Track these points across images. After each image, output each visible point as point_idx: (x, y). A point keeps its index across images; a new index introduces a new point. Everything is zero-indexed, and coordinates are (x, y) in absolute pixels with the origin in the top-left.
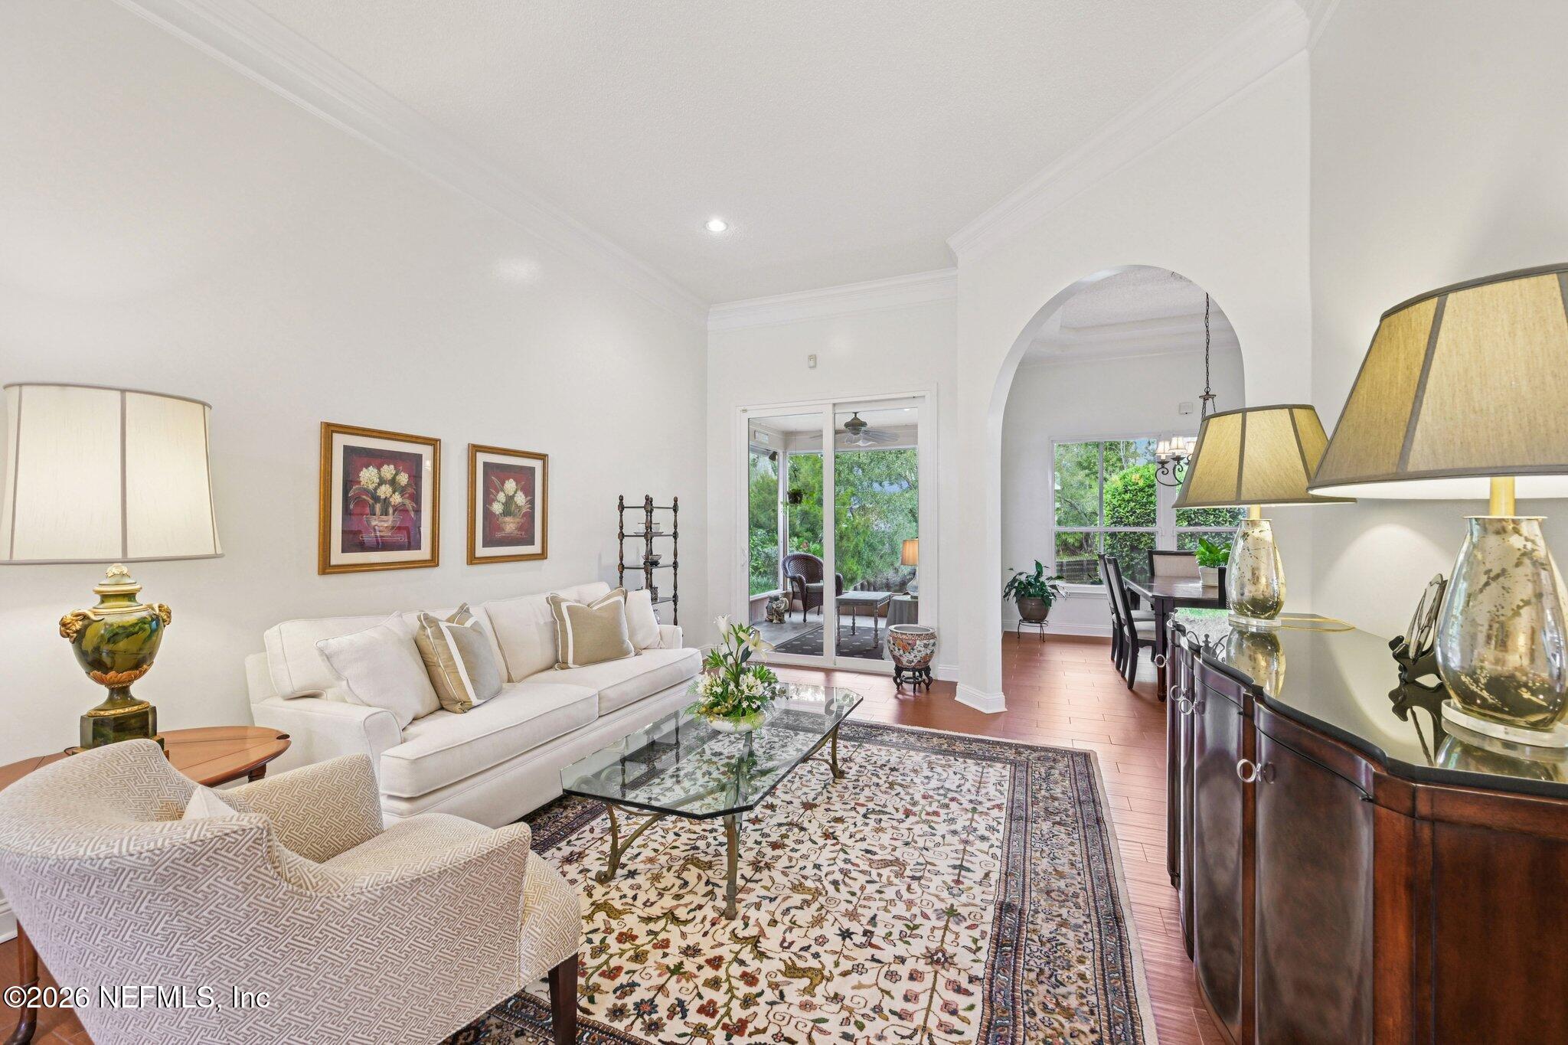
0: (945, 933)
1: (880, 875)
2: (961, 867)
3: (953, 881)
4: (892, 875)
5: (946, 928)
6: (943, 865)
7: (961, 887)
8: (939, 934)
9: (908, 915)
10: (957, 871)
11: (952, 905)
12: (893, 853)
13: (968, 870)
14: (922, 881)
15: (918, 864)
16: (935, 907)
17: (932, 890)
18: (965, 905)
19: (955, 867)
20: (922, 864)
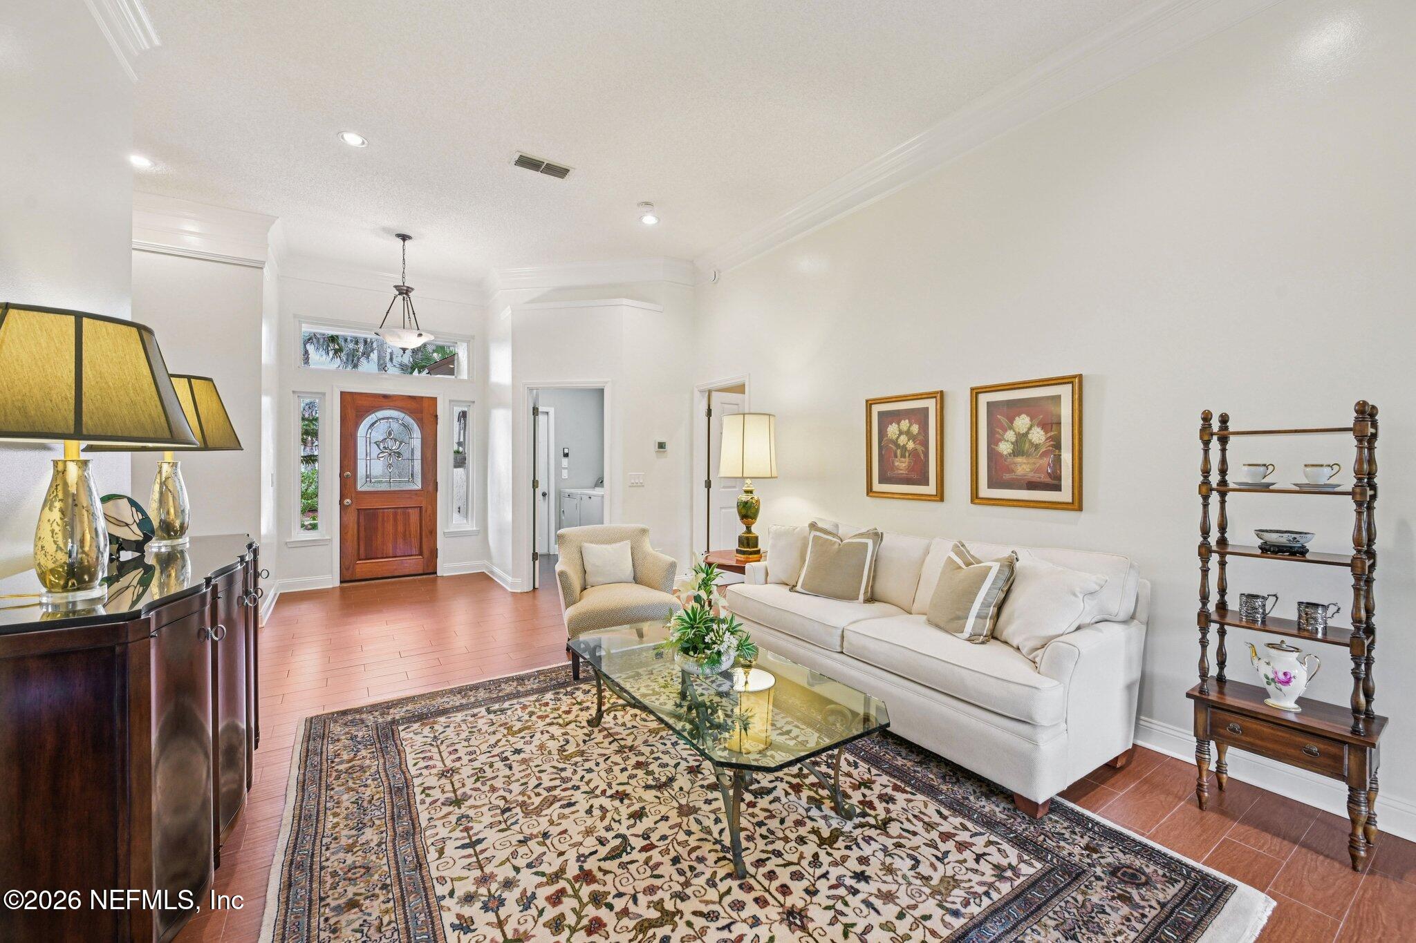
0: (453, 787)
1: (538, 795)
2: (472, 845)
3: (472, 828)
4: (528, 801)
5: (455, 791)
6: (492, 836)
7: (461, 827)
8: (457, 785)
9: (489, 783)
10: (474, 839)
11: (460, 808)
12: (548, 817)
13: (464, 847)
14: (499, 811)
15: (516, 822)
16: (472, 799)
17: (485, 809)
18: (449, 813)
19: (479, 841)
20: (512, 824)
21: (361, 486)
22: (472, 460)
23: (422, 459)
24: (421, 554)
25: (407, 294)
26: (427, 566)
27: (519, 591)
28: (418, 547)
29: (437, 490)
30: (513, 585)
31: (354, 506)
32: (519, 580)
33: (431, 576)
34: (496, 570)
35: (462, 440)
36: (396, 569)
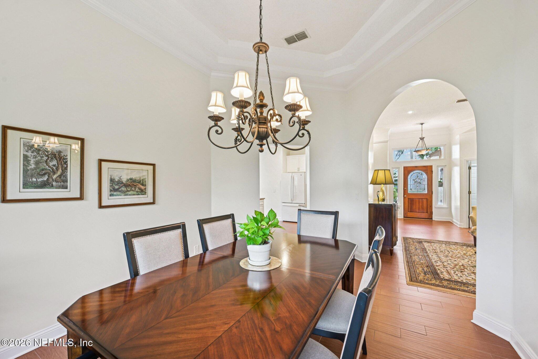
21: (409, 191)
22: (445, 184)
23: (427, 184)
24: (427, 212)
25: (423, 139)
26: (429, 216)
27: (463, 227)
28: (426, 210)
29: (432, 194)
30: (460, 225)
31: (407, 197)
32: (463, 224)
33: (430, 220)
34: (454, 220)
35: (442, 178)
36: (419, 216)
